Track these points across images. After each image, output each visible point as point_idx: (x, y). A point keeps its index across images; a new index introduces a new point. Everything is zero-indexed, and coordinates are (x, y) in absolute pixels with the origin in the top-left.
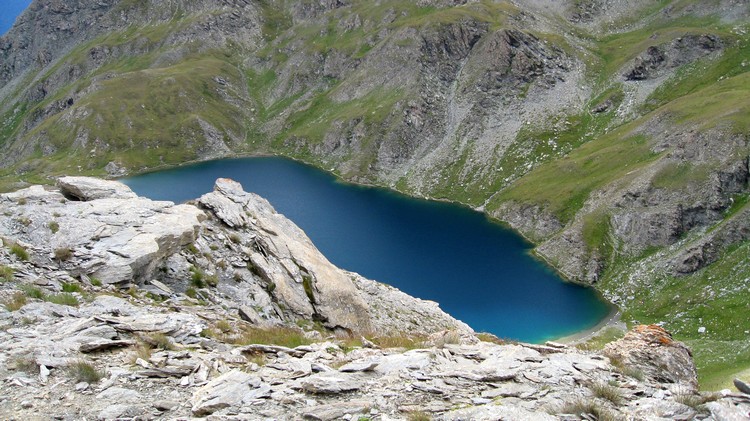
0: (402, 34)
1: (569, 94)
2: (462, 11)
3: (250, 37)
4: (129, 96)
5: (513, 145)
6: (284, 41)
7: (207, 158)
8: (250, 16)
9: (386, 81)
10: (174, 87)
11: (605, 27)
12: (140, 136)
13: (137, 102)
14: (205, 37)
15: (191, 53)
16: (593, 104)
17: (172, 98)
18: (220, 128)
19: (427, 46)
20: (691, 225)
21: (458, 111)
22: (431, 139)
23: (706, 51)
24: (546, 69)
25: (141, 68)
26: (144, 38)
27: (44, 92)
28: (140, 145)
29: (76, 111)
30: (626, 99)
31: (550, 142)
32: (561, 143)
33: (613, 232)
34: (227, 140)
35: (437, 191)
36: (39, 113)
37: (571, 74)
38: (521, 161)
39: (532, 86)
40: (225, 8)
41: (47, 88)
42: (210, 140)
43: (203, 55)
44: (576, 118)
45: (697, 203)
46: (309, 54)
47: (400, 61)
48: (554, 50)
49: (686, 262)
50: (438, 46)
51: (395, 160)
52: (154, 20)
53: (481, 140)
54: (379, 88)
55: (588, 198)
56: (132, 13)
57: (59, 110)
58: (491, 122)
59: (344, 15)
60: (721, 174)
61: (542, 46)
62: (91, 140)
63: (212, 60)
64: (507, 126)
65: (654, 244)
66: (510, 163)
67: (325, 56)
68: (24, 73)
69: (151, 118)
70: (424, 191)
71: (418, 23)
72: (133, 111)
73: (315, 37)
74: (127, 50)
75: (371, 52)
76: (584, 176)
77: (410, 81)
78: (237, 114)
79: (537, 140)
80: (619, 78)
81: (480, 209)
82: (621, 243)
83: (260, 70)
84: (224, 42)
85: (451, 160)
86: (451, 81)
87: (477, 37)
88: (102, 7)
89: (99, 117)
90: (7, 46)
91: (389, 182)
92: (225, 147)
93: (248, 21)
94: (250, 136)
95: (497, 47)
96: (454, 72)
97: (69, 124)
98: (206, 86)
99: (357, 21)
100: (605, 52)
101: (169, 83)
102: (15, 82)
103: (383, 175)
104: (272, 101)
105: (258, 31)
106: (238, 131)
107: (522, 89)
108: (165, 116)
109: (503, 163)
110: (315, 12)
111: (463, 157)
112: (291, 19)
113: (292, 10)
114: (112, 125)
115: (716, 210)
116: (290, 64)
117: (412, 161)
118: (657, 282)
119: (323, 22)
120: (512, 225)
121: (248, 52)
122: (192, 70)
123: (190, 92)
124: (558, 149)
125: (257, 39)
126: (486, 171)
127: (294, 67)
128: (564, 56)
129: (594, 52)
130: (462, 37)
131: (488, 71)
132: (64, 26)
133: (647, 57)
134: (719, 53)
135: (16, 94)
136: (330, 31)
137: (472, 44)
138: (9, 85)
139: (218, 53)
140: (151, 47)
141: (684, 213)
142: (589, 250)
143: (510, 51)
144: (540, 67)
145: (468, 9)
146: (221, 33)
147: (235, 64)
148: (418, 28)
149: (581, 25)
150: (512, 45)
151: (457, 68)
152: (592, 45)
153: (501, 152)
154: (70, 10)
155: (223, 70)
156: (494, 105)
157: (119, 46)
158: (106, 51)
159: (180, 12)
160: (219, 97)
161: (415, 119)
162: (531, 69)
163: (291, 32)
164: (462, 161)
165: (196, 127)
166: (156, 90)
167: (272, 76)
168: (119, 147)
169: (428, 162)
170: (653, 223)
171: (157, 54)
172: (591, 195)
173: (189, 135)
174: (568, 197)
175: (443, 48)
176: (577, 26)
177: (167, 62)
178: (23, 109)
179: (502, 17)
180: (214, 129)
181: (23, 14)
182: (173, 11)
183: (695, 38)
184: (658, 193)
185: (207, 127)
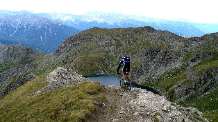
0: (143, 50)
1: (177, 64)
2: (156, 45)
3: (113, 48)
4: (85, 60)
5: (163, 75)
6: (120, 50)
7: (99, 74)
8: (113, 44)
9: (138, 60)
10: (94, 59)
11: (192, 49)
12: (86, 69)
13: (86, 62)
14: (103, 48)
15: (99, 51)
16: (182, 67)
17: (93, 61)
18: (103, 68)
19: (147, 53)
20: (189, 92)
21: (153, 67)
22: (145, 73)
23: (209, 56)
24: (173, 59)
25: (88, 54)
26: (90, 48)
27: (68, 58)
28: (86, 71)
29: (73, 63)
30: (189, 66)
31: (170, 74)
32: (173, 75)
33: (175, 93)
34: (104, 71)
35: (145, 84)
36: (66, 62)
37: (179, 60)
38: (164, 78)
39: (169, 62)
40: (108, 41)
41: (68, 57)
42: (100, 70)
43: (102, 52)
44: (178, 70)
45: (190, 88)
46: (124, 53)
47: (142, 56)
48: (176, 54)
49: (186, 99)
50: (149, 53)
51: (138, 77)
52: (93, 43)
53: (156, 74)
54: (137, 61)
55: (172, 86)
56: (88, 42)
57: (70, 62)
58: (159, 70)
59: (133, 44)
60: (195, 82)
61: (173, 53)
62: (76, 69)
63: (104, 53)
64: (162, 71)
65: (182, 96)
66: (161, 79)
67: (127, 54)
68: (64, 54)
69: (88, 65)
70: (142, 83)
71: (146, 48)
72: (85, 63)
73: (126, 49)
74: (86, 50)
75: (137, 53)
76: (173, 82)
77: (143, 60)
78: (107, 65)
79: (168, 74)
80: (189, 61)
81: (153, 88)
82: (176, 95)
83: (114, 56)
84: (107, 49)
85: (149, 77)
86: (152, 60)
87: (158, 51)
88: (82, 40)
89: (78, 64)
90: (61, 47)
91: (136, 81)
92: (103, 72)
93: (113, 45)
94: (109, 70)
95: (162, 53)
96: (153, 58)
97: (72, 65)
98: (101, 59)
99: (135, 46)
100: (189, 55)
101: (93, 58)
102: (62, 55)
103: (135, 80)
104: (115, 63)
105: (115, 47)
106: (107, 69)
107: (167, 63)
108: (91, 65)
109: (160, 78)
110: (128, 43)
111: (152, 77)
112: (123, 44)
113: (123, 42)
114: (80, 66)
115: (194, 89)
116: (120, 55)
117: (141, 77)
118: (180, 103)
119: (128, 46)
120: (158, 91)
121: (112, 52)
122: (98, 55)
123: (97, 60)
124: (172, 76)
125: (115, 49)
126: (156, 80)
127: (121, 56)
128: (178, 56)
129: (186, 55)
130: (155, 51)
131: (160, 59)
132: (73, 44)
133: (195, 57)
134: (212, 56)
135: (62, 58)
136: (130, 48)
137: (157, 53)
138: (60, 56)
139: (105, 52)
140: (91, 49)
141: (187, 89)
142: (169, 96)
143: (164, 54)
144: (171, 58)
145: (158, 45)
146: (107, 47)
147: (109, 54)
148: (146, 49)
149: (186, 49)
150: (165, 53)
151: (154, 58)
152: (187, 53)
153: (160, 76)
154: (75, 40)
155: (106, 56)
156: (160, 66)
157: (84, 49)
158: (81, 50)
159: (98, 42)
160: (104, 61)
161: (143, 68)
162: (169, 59)
163: (121, 48)
164: (151, 78)
165: (98, 67)
166: (90, 59)
167: (116, 57)
168: (81, 71)
169: (144, 78)
170: (182, 91)
171: (92, 51)
172: (173, 86)
173: (96, 69)
174: (169, 86)
175: (150, 53)
176: (185, 49)
177: (94, 53)
178: (63, 61)
179: (165, 47)
180: (101, 68)
181: (65, 41)
182: (97, 42)
183: (207, 53)
184: (183, 85)
185: (100, 68)
